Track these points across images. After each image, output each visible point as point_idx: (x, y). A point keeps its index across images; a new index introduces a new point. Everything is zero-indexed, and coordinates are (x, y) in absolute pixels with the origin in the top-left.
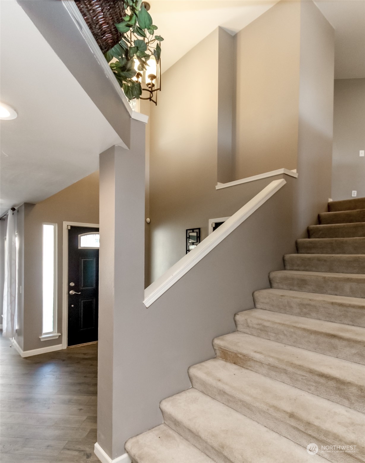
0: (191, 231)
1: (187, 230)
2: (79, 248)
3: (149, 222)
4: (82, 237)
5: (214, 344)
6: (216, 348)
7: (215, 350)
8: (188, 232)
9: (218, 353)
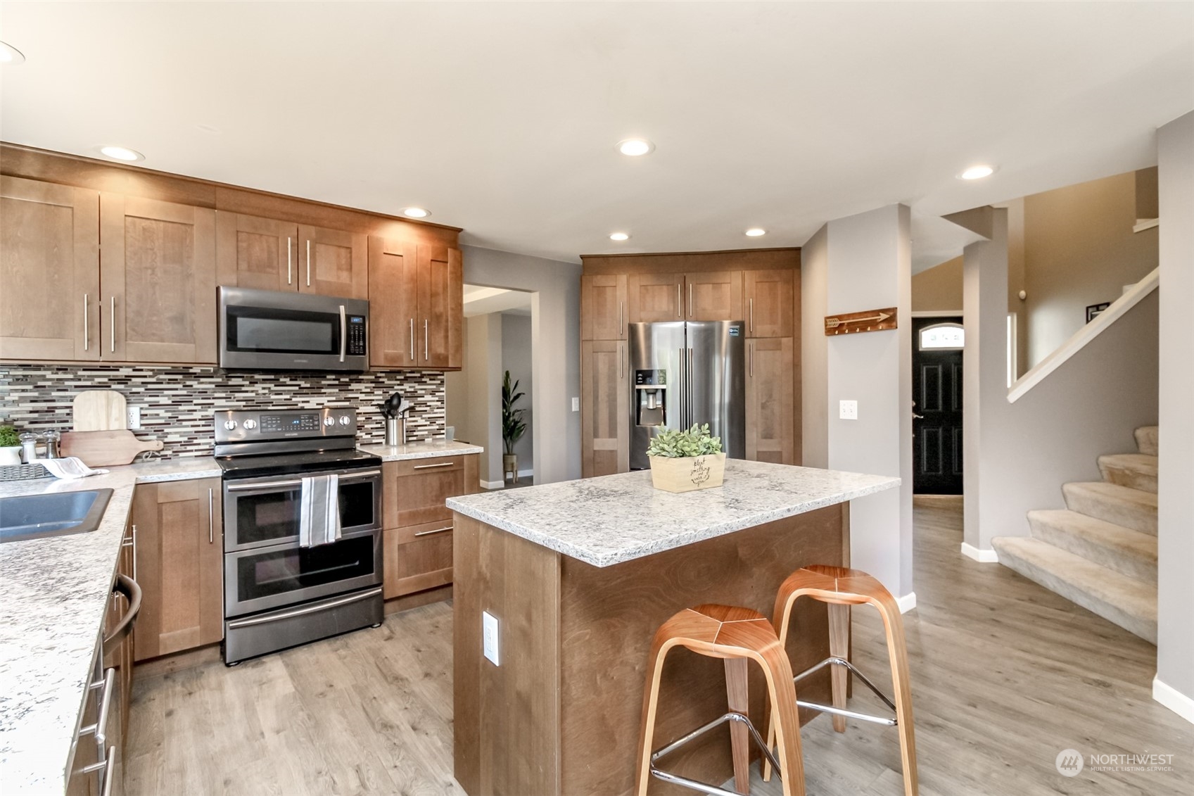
0: (1095, 309)
1: (1088, 308)
2: (920, 350)
3: (1023, 298)
4: (923, 333)
5: (1099, 462)
6: (1102, 468)
7: (1101, 471)
8: (1090, 310)
9: (1105, 474)
